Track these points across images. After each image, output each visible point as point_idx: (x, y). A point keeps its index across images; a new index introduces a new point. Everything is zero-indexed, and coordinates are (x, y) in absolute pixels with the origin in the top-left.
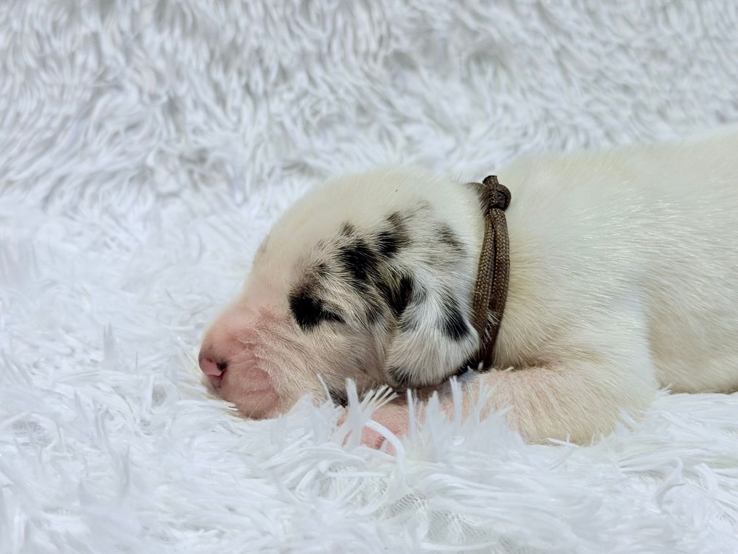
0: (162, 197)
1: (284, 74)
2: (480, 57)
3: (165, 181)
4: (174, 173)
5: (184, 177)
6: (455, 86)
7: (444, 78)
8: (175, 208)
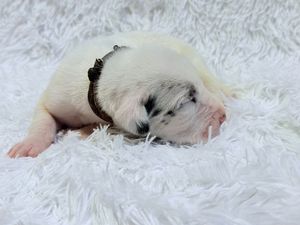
0: (33, 59)
1: (80, 17)
2: (158, 8)
3: (34, 54)
4: (38, 51)
5: (41, 52)
6: (146, 20)
7: (142, 17)
8: (35, 63)
